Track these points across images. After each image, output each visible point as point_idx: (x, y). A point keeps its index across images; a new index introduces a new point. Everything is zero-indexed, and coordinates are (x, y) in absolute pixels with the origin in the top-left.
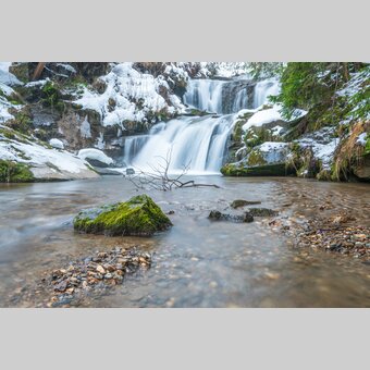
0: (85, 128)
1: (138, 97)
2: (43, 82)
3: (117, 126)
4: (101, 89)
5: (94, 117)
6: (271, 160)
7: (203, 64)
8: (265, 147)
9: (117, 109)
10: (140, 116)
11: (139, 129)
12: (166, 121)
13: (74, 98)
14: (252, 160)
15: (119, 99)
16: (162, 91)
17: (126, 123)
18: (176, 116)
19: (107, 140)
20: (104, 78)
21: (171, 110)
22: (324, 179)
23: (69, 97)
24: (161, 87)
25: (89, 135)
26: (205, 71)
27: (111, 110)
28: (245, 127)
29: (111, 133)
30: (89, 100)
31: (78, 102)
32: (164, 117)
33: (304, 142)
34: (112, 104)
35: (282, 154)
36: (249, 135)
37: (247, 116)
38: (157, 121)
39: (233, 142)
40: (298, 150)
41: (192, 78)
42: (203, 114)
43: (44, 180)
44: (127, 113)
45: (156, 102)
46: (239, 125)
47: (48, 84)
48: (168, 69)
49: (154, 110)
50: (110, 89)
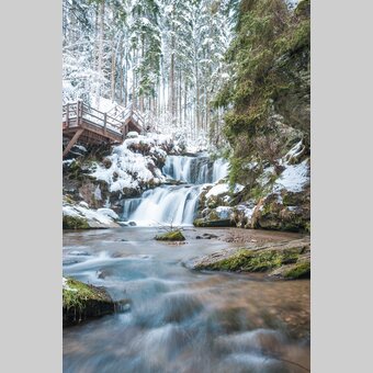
0: (97, 193)
1: (134, 171)
2: (70, 161)
3: (119, 192)
4: (108, 165)
5: (104, 185)
6: (223, 217)
7: (176, 143)
8: (219, 209)
9: (119, 180)
10: (135, 184)
11: (134, 194)
12: (153, 188)
13: (90, 172)
14: (212, 217)
15: (121, 172)
16: (150, 167)
17: (125, 189)
18: (160, 185)
19: (112, 202)
20: (109, 158)
21: (156, 180)
22: (248, 228)
23: (87, 171)
24: (149, 164)
25: (100, 198)
26: (177, 148)
27: (115, 180)
28: (207, 196)
29: (115, 196)
30: (100, 173)
31: (93, 175)
32: (152, 185)
33: (240, 207)
34: (116, 176)
35: (229, 214)
36: (210, 201)
37: (209, 188)
38: (147, 189)
39: (200, 205)
40: (237, 212)
41: (168, 154)
42: (178, 183)
43: (96, 228)
44: (126, 182)
45: (146, 175)
46: (204, 194)
47: (74, 163)
48: (152, 150)
49: (145, 180)
50: (114, 165)
